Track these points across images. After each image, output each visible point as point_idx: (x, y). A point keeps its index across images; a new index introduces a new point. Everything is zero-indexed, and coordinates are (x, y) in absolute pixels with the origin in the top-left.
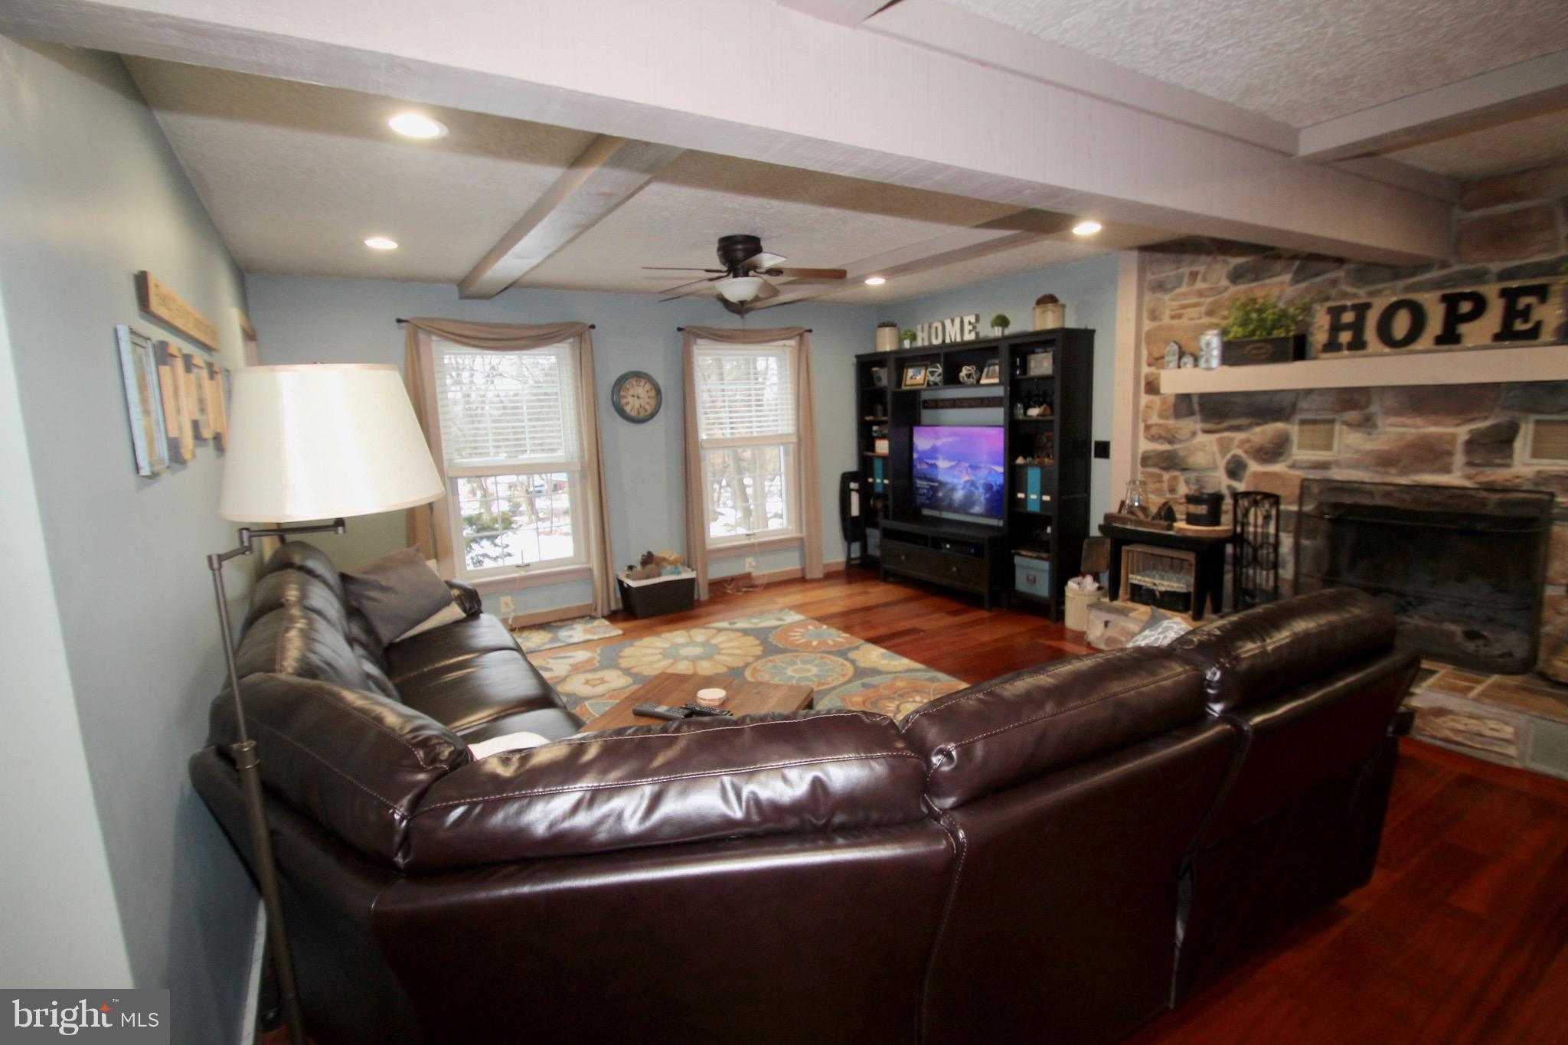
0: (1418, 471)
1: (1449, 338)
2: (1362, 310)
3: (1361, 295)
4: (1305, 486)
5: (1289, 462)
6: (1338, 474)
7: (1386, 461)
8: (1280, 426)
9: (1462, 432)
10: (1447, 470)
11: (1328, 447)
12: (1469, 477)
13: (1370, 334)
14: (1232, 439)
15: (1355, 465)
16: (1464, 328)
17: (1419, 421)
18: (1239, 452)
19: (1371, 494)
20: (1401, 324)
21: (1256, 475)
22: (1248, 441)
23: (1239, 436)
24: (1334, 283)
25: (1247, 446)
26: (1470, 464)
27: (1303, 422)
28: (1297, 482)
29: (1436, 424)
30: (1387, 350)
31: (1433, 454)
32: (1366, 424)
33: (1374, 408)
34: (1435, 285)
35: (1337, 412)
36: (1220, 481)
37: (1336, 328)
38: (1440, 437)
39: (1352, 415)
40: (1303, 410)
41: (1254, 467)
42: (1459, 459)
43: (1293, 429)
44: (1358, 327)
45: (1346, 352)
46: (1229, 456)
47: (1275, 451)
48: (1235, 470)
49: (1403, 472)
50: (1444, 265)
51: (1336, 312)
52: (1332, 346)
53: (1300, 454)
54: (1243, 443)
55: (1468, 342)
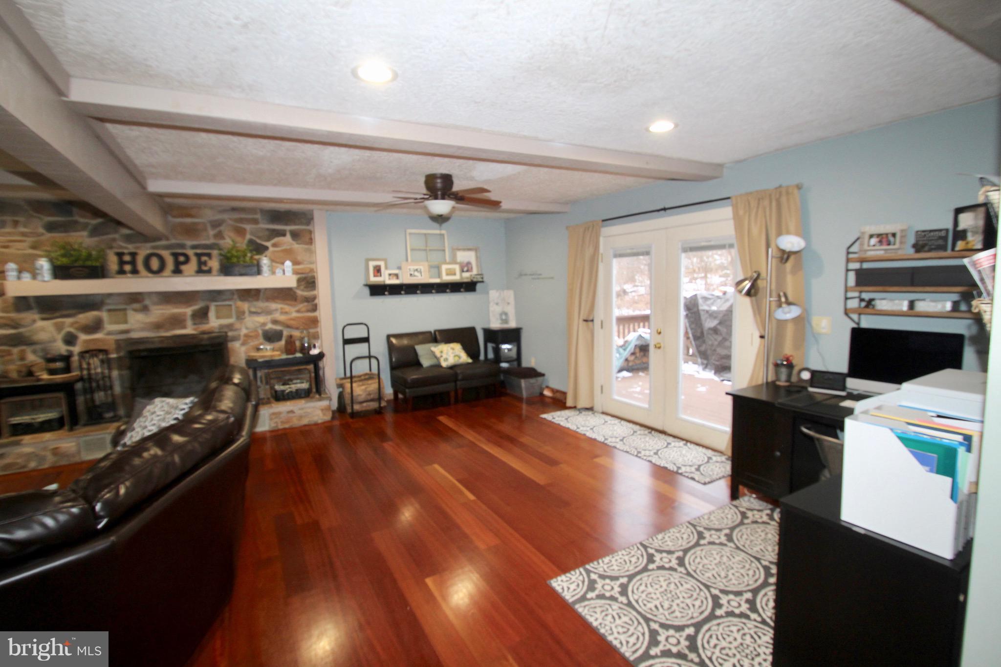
0: (174, 329)
1: (177, 271)
2: (134, 255)
3: (131, 248)
4: (119, 344)
5: (105, 331)
6: (135, 335)
7: (158, 326)
8: (95, 313)
9: (188, 311)
10: (184, 327)
11: (126, 322)
12: (195, 329)
13: (140, 266)
14: (63, 323)
15: (142, 329)
16: (183, 267)
17: (169, 307)
18: (72, 330)
19: (153, 343)
20: (155, 264)
21: (86, 341)
22: (76, 322)
23: (68, 321)
24: (114, 240)
25: (76, 325)
26: (195, 324)
27: (109, 311)
28: (113, 342)
29: (177, 308)
30: (150, 275)
31: (177, 321)
32: (145, 309)
33: (147, 302)
34: (167, 247)
35: (127, 304)
36: (61, 348)
37: (122, 263)
38: (180, 314)
39: (136, 306)
40: (109, 304)
41: (83, 337)
42: (189, 322)
43: (104, 315)
44: (133, 263)
45: (129, 275)
46: (63, 332)
47: (96, 326)
48: (70, 340)
49: (167, 330)
50: (167, 239)
51: (120, 255)
52: (121, 272)
53: (109, 327)
54: (72, 325)
55: (186, 273)
